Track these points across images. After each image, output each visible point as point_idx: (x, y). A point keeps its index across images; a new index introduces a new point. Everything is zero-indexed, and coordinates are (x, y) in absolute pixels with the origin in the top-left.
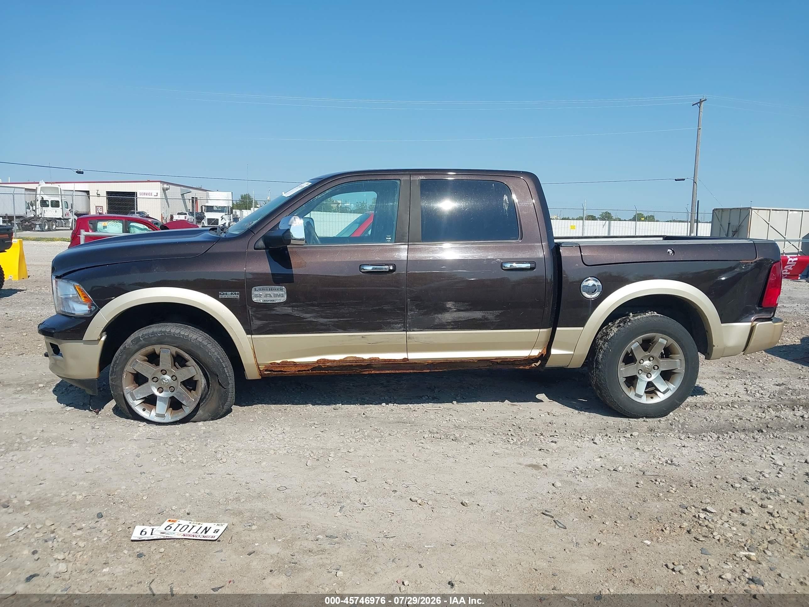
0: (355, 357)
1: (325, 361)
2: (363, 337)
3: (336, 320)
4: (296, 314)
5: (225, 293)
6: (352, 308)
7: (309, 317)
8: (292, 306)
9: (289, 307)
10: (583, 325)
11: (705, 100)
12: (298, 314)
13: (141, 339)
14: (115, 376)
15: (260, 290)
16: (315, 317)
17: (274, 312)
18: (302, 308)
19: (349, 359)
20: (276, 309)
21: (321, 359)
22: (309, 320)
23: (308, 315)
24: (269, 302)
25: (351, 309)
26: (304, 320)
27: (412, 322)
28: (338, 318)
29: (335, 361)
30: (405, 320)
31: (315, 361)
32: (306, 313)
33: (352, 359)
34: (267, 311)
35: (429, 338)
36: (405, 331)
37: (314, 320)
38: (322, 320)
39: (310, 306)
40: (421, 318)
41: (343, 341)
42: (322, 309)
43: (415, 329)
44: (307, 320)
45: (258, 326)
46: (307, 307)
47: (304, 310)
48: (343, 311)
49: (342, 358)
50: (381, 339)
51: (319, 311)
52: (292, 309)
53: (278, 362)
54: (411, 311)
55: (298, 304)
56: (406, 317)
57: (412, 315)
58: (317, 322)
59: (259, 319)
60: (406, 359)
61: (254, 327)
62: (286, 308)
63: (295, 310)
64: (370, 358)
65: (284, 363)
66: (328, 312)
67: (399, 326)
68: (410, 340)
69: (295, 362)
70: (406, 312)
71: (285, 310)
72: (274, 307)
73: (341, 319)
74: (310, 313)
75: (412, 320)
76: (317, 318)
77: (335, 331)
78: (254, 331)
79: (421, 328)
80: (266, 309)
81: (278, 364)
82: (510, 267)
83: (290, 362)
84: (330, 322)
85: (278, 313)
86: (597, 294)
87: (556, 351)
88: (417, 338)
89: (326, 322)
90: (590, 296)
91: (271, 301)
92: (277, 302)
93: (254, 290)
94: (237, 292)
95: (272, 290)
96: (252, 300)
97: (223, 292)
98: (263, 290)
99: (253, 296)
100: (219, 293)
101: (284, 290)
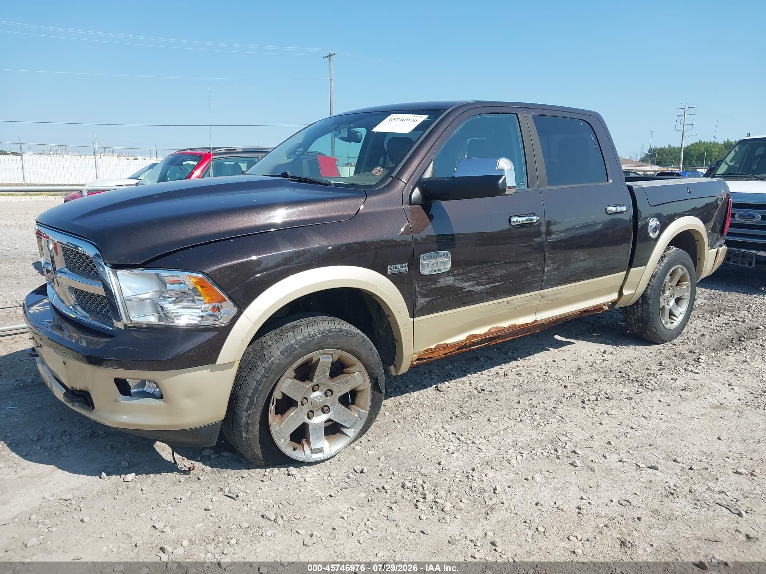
0: (497, 328)
1: (473, 336)
2: (508, 303)
3: (490, 285)
4: (458, 284)
5: (395, 266)
6: (504, 269)
7: (467, 286)
8: (454, 275)
9: (452, 276)
10: (645, 264)
11: (334, 54)
12: (459, 284)
13: (296, 346)
14: (254, 410)
15: (428, 258)
16: (472, 286)
17: (438, 285)
18: (462, 276)
19: (492, 331)
20: (440, 281)
21: (469, 336)
22: (467, 289)
23: (467, 284)
24: (436, 273)
25: (503, 271)
26: (463, 291)
27: (547, 278)
28: (492, 283)
29: (481, 335)
30: (543, 277)
31: (465, 338)
32: (465, 282)
33: (494, 330)
34: (431, 284)
35: (556, 294)
36: (541, 290)
37: (471, 289)
38: (478, 288)
39: (470, 272)
40: (554, 273)
41: (491, 310)
42: (478, 275)
43: (548, 286)
44: (465, 290)
45: (421, 306)
46: (467, 274)
47: (464, 278)
48: (497, 274)
49: (487, 331)
50: (522, 302)
51: (476, 278)
52: (454, 279)
53: (433, 347)
54: (547, 266)
55: (460, 272)
56: (543, 274)
57: (548, 271)
58: (473, 291)
59: (424, 296)
60: (536, 321)
61: (418, 307)
62: (449, 278)
63: (456, 279)
64: (509, 326)
65: (438, 347)
66: (484, 277)
67: (537, 284)
68: (542, 299)
69: (447, 344)
70: (544, 269)
71: (448, 280)
72: (438, 279)
73: (494, 285)
74: (469, 280)
75: (547, 277)
76: (474, 286)
77: (487, 300)
78: (417, 312)
79: (552, 285)
80: (430, 283)
81: (432, 349)
82: (611, 210)
83: (443, 344)
84: (484, 289)
85: (441, 286)
86: (657, 233)
87: (626, 292)
88: (548, 296)
89: (481, 290)
90: (653, 235)
91: (438, 270)
92: (443, 271)
93: (422, 259)
94: (406, 264)
95: (438, 257)
96: (420, 272)
97: (393, 266)
98: (431, 258)
99: (421, 267)
100: (389, 267)
101: (449, 255)
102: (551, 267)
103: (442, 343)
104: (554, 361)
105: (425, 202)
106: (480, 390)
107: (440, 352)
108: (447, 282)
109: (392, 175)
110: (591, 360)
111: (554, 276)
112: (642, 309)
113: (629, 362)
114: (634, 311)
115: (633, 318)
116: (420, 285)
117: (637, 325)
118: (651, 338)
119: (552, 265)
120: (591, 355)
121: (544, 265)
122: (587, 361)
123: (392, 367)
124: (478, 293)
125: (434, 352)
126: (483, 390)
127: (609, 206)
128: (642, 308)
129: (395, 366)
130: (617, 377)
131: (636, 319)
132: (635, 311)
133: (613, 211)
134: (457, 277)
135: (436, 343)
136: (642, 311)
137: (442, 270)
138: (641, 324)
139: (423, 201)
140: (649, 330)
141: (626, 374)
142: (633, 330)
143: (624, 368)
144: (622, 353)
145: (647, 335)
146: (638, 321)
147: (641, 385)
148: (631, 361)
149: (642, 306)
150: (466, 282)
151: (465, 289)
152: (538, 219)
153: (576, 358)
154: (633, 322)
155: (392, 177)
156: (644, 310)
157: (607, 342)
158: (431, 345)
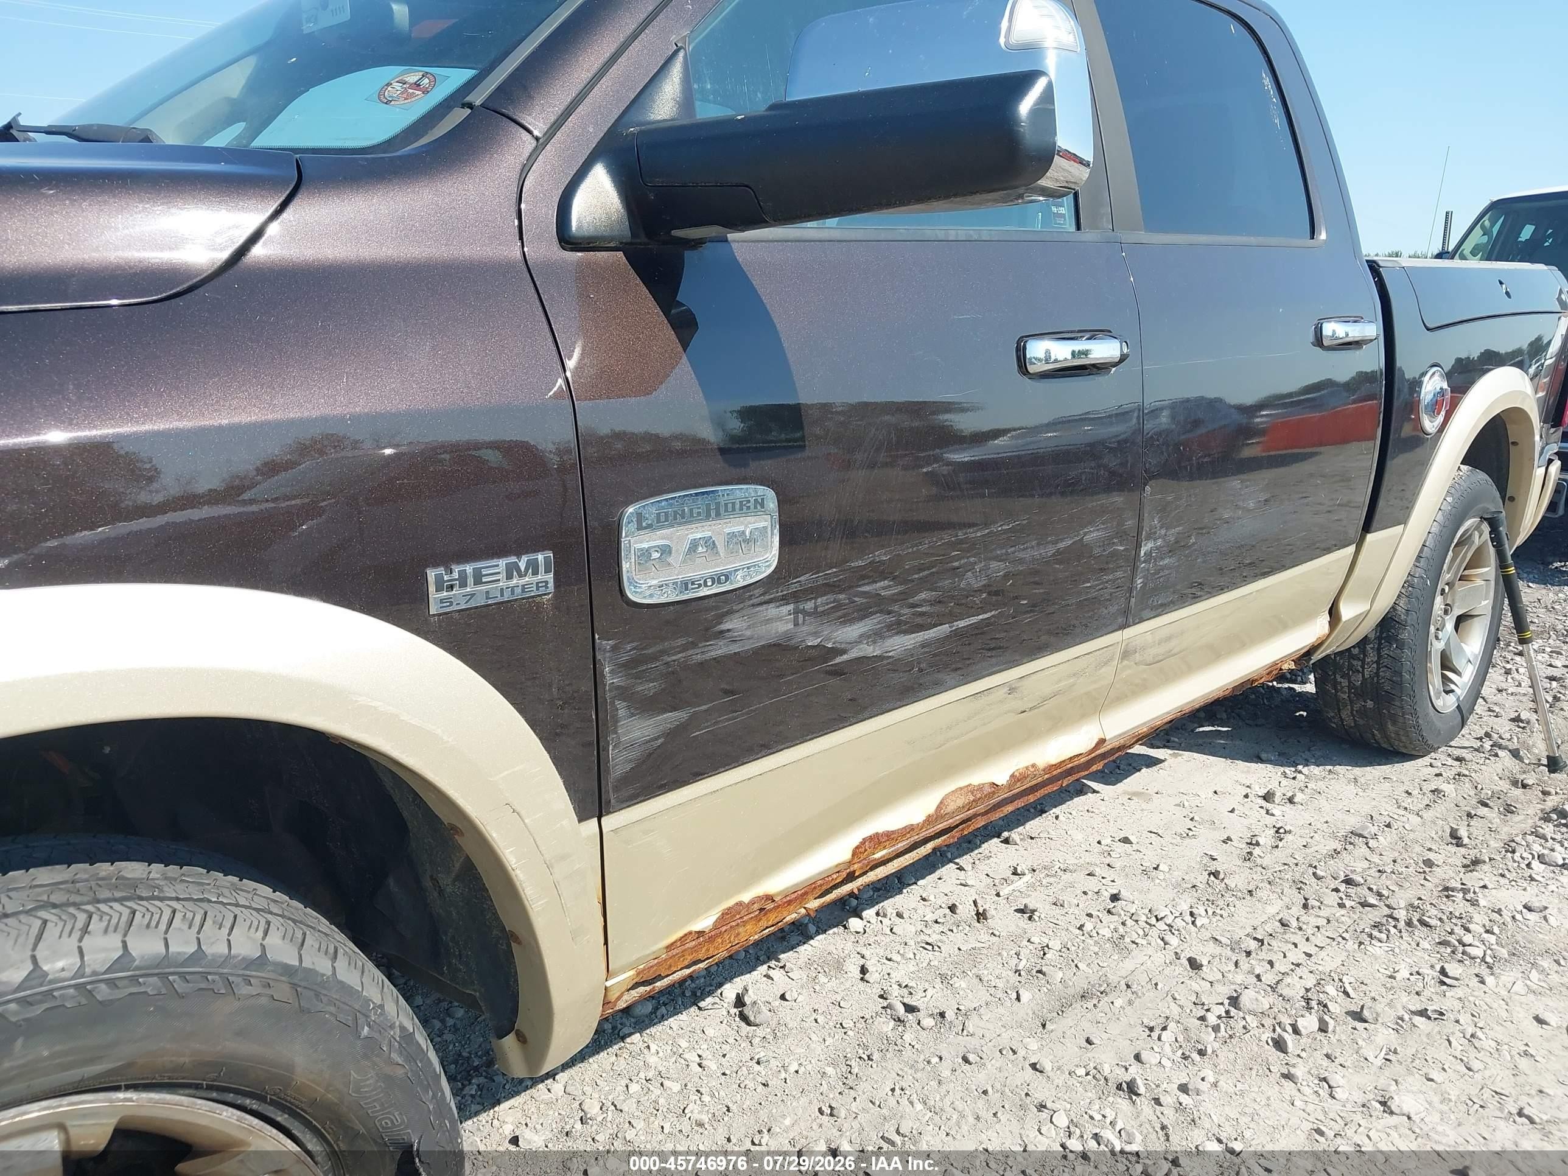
0: (970, 789)
1: (877, 840)
2: (1012, 690)
3: (945, 629)
4: (811, 636)
5: (469, 568)
6: (999, 558)
7: (853, 638)
8: (795, 597)
9: (784, 600)
10: (1406, 519)
12: (816, 634)
15: (663, 521)
16: (876, 636)
17: (720, 649)
18: (830, 597)
19: (952, 807)
20: (730, 627)
21: (864, 842)
22: (853, 654)
23: (852, 631)
24: (704, 592)
25: (994, 565)
26: (838, 660)
27: (1145, 584)
28: (952, 617)
29: (910, 829)
30: (1132, 581)
31: (847, 856)
32: (844, 623)
33: (960, 802)
34: (684, 648)
35: (1169, 638)
36: (1123, 627)
37: (869, 650)
38: (900, 644)
39: (863, 577)
40: (1166, 561)
41: (949, 728)
42: (900, 588)
43: (1146, 613)
44: (845, 657)
45: (634, 754)
46: (850, 587)
47: (839, 606)
48: (973, 581)
49: (931, 809)
50: (1060, 681)
51: (893, 600)
52: (796, 612)
53: (705, 923)
54: (1148, 538)
55: (819, 578)
56: (1134, 569)
57: (1149, 554)
58: (880, 658)
59: (647, 706)
60: (1102, 741)
61: (619, 761)
62: (772, 611)
63: (805, 613)
64: (1012, 776)
65: (727, 916)
66: (923, 595)
67: (1113, 609)
68: (1125, 662)
69: (770, 898)
70: (1138, 546)
71: (769, 621)
72: (721, 618)
73: (961, 624)
74: (863, 613)
75: (1145, 577)
76: (883, 638)
77: (937, 687)
78: (616, 789)
79: (1162, 605)
80: (681, 641)
81: (700, 933)
82: (1333, 337)
83: (752, 902)
84: (923, 646)
85: (735, 648)
86: (1441, 418)
87: (1347, 612)
88: (1143, 648)
89: (910, 652)
90: (1430, 425)
91: (716, 580)
92: (740, 581)
93: (633, 526)
94: (540, 557)
95: (716, 512)
96: (622, 591)
97: (457, 569)
98: (679, 518)
99: (625, 566)
100: (431, 574)
101: (772, 504)
102: (1159, 542)
103: (746, 897)
104: (1126, 840)
105: (643, 239)
106: (901, 1010)
107: (741, 930)
108: (762, 630)
109: (468, 99)
110: (1239, 829)
111: (1167, 572)
112: (1380, 656)
113: (1361, 836)
114: (1350, 663)
115: (1345, 683)
116: (624, 658)
117: (1356, 707)
118: (1396, 743)
119: (1163, 532)
120: (1232, 811)
121: (1139, 533)
122: (1229, 839)
123: (509, 1042)
124: (896, 665)
125: (712, 940)
126: (910, 1009)
127: (1329, 319)
128: (1379, 654)
129: (522, 1038)
130: (1348, 903)
131: (1356, 688)
132: (1355, 663)
133: (1337, 338)
134: (809, 606)
135: (720, 902)
136: (1378, 662)
137: (740, 574)
138: (1370, 704)
139: (634, 235)
140: (1394, 723)
141: (1370, 889)
142: (1342, 720)
143: (1356, 862)
144: (1322, 801)
145: (1386, 737)
146: (1360, 693)
147: (1444, 943)
148: (1365, 834)
149: (1379, 650)
150: (847, 620)
151: (844, 652)
152: (1125, 351)
153: (1190, 825)
154: (1346, 696)
155: (470, 106)
156: (1385, 661)
157: (1264, 756)
158: (697, 915)
